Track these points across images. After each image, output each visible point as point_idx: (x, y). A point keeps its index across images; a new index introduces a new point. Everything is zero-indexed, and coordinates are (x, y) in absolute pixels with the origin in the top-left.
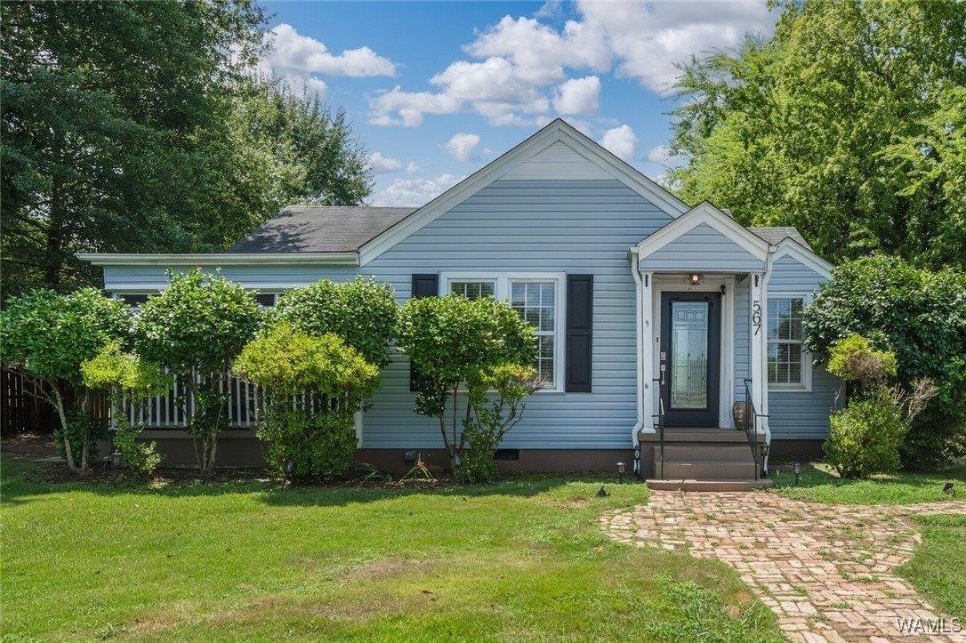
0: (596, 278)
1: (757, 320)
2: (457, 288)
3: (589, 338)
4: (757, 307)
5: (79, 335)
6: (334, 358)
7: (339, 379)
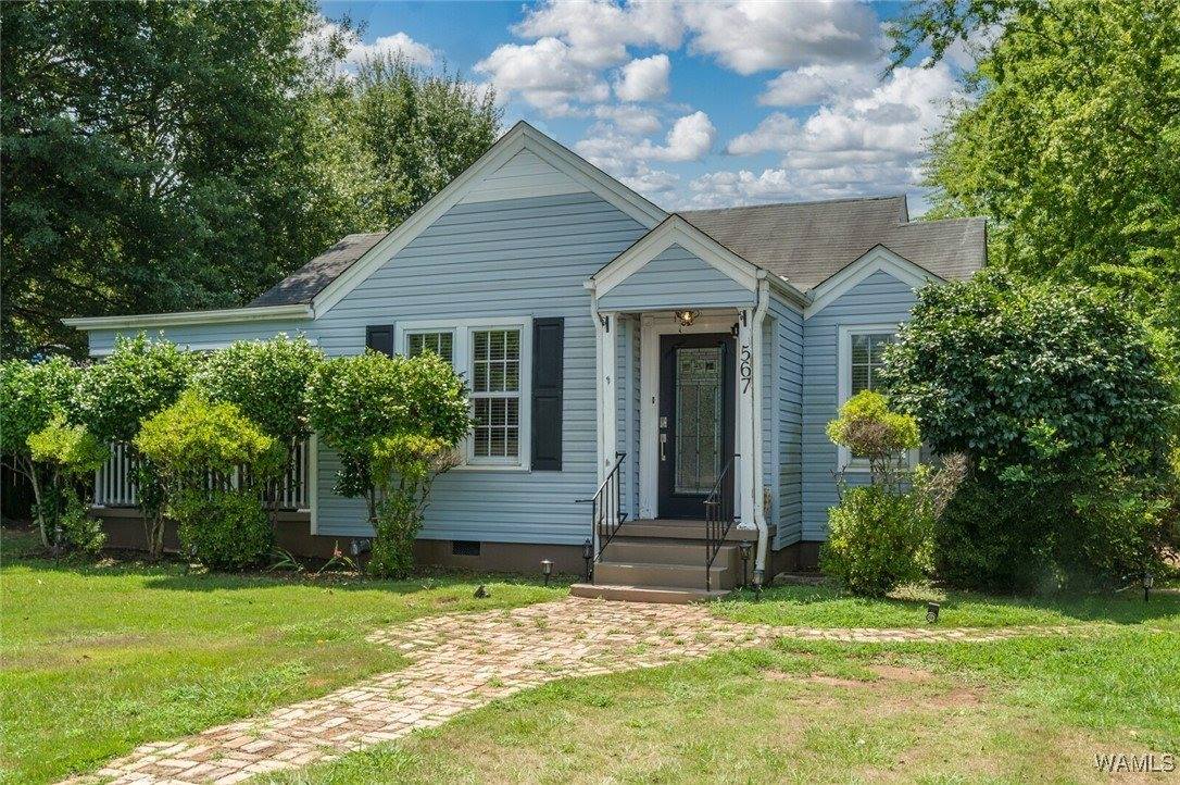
0: (567, 322)
1: (746, 372)
2: (415, 341)
3: (559, 399)
4: (746, 355)
5: (37, 406)
6: (225, 430)
7: (223, 453)
